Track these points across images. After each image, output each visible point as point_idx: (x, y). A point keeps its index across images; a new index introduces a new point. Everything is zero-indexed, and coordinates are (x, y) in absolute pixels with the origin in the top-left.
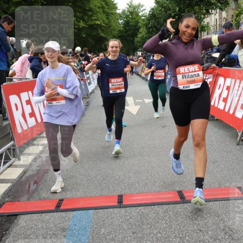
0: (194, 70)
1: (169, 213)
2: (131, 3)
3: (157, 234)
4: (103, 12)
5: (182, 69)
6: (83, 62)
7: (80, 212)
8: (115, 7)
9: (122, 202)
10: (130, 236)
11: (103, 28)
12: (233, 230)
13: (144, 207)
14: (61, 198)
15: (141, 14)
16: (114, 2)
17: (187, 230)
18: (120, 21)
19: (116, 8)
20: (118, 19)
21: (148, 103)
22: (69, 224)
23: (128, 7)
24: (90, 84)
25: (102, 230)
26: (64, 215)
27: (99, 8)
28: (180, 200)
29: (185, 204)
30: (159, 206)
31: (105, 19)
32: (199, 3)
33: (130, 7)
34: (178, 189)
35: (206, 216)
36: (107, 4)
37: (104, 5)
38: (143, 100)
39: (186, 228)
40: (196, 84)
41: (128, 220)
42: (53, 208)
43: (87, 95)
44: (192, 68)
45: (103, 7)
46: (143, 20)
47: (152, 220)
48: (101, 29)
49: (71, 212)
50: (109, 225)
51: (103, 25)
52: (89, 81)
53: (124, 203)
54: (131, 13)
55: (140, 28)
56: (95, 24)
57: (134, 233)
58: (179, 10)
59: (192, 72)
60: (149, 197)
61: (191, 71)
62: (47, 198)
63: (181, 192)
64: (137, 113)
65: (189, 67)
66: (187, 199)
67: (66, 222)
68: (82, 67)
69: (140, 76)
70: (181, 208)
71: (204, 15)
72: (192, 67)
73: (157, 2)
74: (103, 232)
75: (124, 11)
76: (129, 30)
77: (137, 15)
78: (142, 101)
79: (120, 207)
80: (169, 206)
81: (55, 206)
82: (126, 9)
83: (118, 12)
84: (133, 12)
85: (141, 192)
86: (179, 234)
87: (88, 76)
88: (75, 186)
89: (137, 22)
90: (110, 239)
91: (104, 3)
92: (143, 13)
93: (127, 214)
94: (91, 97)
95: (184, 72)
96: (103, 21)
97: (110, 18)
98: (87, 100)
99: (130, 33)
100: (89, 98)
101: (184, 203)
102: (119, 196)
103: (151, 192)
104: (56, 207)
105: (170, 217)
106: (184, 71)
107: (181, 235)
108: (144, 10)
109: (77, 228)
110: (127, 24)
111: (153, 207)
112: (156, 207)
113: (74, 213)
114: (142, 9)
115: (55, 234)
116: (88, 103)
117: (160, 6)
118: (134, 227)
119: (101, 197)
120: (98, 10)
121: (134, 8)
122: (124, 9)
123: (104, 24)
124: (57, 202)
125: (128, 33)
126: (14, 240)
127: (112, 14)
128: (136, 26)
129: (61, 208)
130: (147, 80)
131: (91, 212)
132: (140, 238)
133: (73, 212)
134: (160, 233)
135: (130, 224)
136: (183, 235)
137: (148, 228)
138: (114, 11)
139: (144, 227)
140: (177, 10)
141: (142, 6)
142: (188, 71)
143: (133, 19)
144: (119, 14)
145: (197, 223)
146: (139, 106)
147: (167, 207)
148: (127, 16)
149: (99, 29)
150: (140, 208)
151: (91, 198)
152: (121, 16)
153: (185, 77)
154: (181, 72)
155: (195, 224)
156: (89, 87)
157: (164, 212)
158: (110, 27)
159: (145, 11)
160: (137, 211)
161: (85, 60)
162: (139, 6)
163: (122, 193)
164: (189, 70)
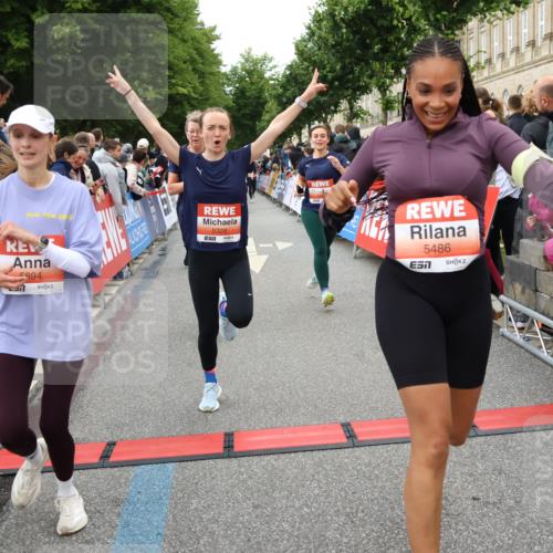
0: (447, 215)
1: (325, 466)
2: (249, 53)
3: (301, 508)
4: (194, 69)
5: (412, 209)
6: (154, 169)
7: (150, 467)
8: (216, 61)
9: (233, 447)
10: (249, 514)
11: (194, 102)
12: (449, 498)
13: (276, 456)
14: (111, 439)
15: (267, 75)
16: (216, 52)
17: (359, 499)
18: (228, 89)
19: (220, 63)
20: (223, 84)
21: (282, 250)
22: (127, 490)
23: (243, 61)
24: (167, 211)
25: (193, 501)
26: (117, 474)
27: (185, 62)
28: (345, 440)
29: (356, 449)
30: (306, 454)
31: (197, 85)
32: (381, 56)
33: (247, 60)
34: (342, 419)
35: (396, 472)
36: (201, 55)
37: (196, 57)
38: (274, 245)
39: (357, 495)
40: (452, 258)
41: (244, 481)
42: (96, 460)
43: (163, 234)
44: (441, 206)
45: (193, 61)
46: (274, 87)
47: (293, 481)
48: (189, 103)
49: (130, 468)
50: (207, 492)
51: (193, 94)
52: (165, 206)
53: (236, 449)
54: (250, 73)
55: (266, 102)
56: (178, 94)
57: (256, 507)
58: (342, 68)
59: (443, 219)
60: (285, 436)
61: (438, 215)
62: (84, 440)
63: (349, 424)
64: (262, 270)
65: (435, 204)
66: (360, 438)
67: (121, 487)
68: (151, 179)
69: (268, 196)
70: (347, 457)
71: (392, 78)
72: (442, 203)
73: (300, 52)
74: (195, 506)
75: (234, 69)
76: (246, 106)
77: (261, 77)
78: (270, 245)
79: (229, 457)
80: (325, 453)
81: (100, 455)
82: (239, 65)
83: (223, 70)
84: (252, 71)
85: (269, 426)
86: (344, 508)
87: (163, 196)
88: (139, 416)
89: (261, 90)
90: (209, 520)
91: (194, 52)
92: (273, 72)
93: (242, 470)
94: (170, 238)
95: (416, 217)
96: (194, 88)
97: (207, 81)
98: (163, 245)
99: (247, 112)
100: (165, 239)
101: (354, 446)
102: (226, 434)
103: (289, 425)
104: (102, 457)
105: (326, 476)
106: (419, 213)
107: (348, 510)
108: (275, 67)
109: (143, 498)
110: (241, 93)
111: (293, 455)
112: (300, 455)
113: (138, 469)
114: (270, 65)
115: (99, 512)
116: (164, 249)
117: (305, 60)
118: (255, 495)
119: (191, 437)
120: (185, 66)
121: (255, 63)
122: (234, 65)
123: (196, 93)
124: (103, 448)
125: (242, 112)
126: (17, 524)
127: (211, 74)
128: (259, 97)
129: (111, 459)
130: (281, 204)
131: (170, 466)
132: (267, 516)
133: (136, 468)
134: (307, 506)
135: (248, 489)
136: (351, 508)
137: (283, 498)
138: (214, 69)
139: (276, 494)
140: (338, 67)
141: (271, 60)
142: (430, 216)
143: (252, 83)
144: (225, 74)
145: (380, 484)
146: (266, 257)
147: (321, 454)
148: (241, 79)
149: (185, 103)
150: (269, 457)
151: (171, 439)
152: (228, 79)
153: (419, 233)
154: (409, 217)
155: (375, 487)
156: (166, 218)
157: (315, 464)
158: (207, 100)
159: (277, 69)
160: (263, 463)
161: (157, 165)
162: (265, 58)
163: (233, 429)
164: (432, 212)
